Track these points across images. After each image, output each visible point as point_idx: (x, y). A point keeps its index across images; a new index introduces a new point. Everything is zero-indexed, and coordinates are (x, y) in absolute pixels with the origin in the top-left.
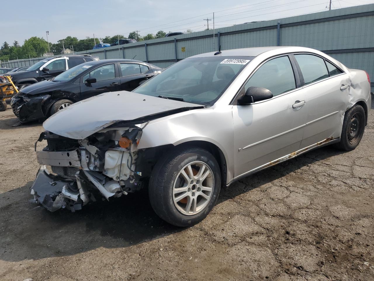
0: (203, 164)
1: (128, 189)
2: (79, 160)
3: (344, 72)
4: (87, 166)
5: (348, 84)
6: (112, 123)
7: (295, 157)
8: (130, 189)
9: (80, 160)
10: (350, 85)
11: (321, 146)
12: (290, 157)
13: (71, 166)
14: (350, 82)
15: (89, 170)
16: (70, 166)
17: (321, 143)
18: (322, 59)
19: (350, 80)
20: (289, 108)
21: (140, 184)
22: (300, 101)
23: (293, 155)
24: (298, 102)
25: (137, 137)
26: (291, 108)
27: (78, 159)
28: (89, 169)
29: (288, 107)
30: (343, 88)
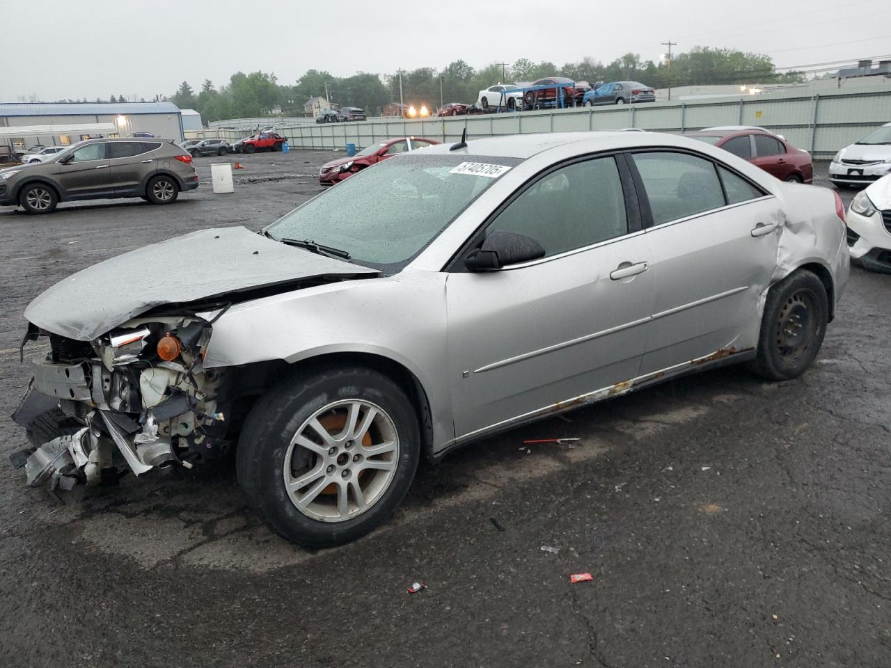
0: (369, 406)
1: (197, 455)
2: (87, 387)
3: (771, 194)
4: (104, 401)
5: (776, 224)
6: (149, 308)
7: (629, 394)
8: (199, 457)
9: (91, 387)
10: (781, 225)
11: (704, 367)
12: (612, 391)
13: (74, 398)
14: (782, 218)
15: (109, 409)
16: (72, 399)
17: (703, 361)
18: (711, 164)
19: (782, 213)
20: (602, 280)
21: (225, 447)
22: (633, 263)
23: (622, 389)
24: (627, 264)
25: (199, 342)
26: (606, 279)
27: (86, 384)
28: (110, 407)
29: (598, 278)
30: (761, 231)
